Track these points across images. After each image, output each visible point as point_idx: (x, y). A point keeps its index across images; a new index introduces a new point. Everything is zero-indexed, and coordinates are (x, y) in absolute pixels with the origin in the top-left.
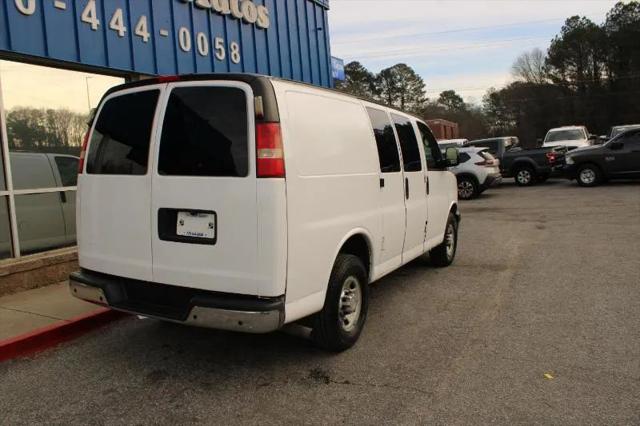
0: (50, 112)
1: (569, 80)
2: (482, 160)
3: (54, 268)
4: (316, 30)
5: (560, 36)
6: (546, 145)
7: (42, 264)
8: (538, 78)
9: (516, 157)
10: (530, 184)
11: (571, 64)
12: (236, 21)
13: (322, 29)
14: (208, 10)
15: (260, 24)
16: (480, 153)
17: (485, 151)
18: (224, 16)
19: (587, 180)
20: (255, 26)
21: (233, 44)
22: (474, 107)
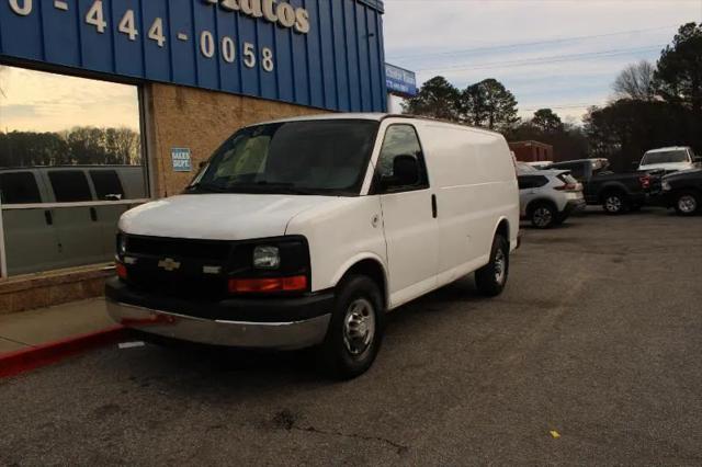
0: (111, 131)
1: (681, 96)
2: (562, 184)
3: (45, 290)
4: (368, 35)
5: (672, 46)
6: (642, 168)
7: (31, 286)
8: (645, 94)
9: (605, 181)
10: (621, 212)
11: (685, 78)
12: (270, 25)
13: (375, 35)
14: (236, 12)
15: (298, 28)
16: (560, 176)
17: (566, 174)
18: (255, 19)
19: (686, 208)
20: (292, 30)
21: (265, 50)
22: (573, 128)
